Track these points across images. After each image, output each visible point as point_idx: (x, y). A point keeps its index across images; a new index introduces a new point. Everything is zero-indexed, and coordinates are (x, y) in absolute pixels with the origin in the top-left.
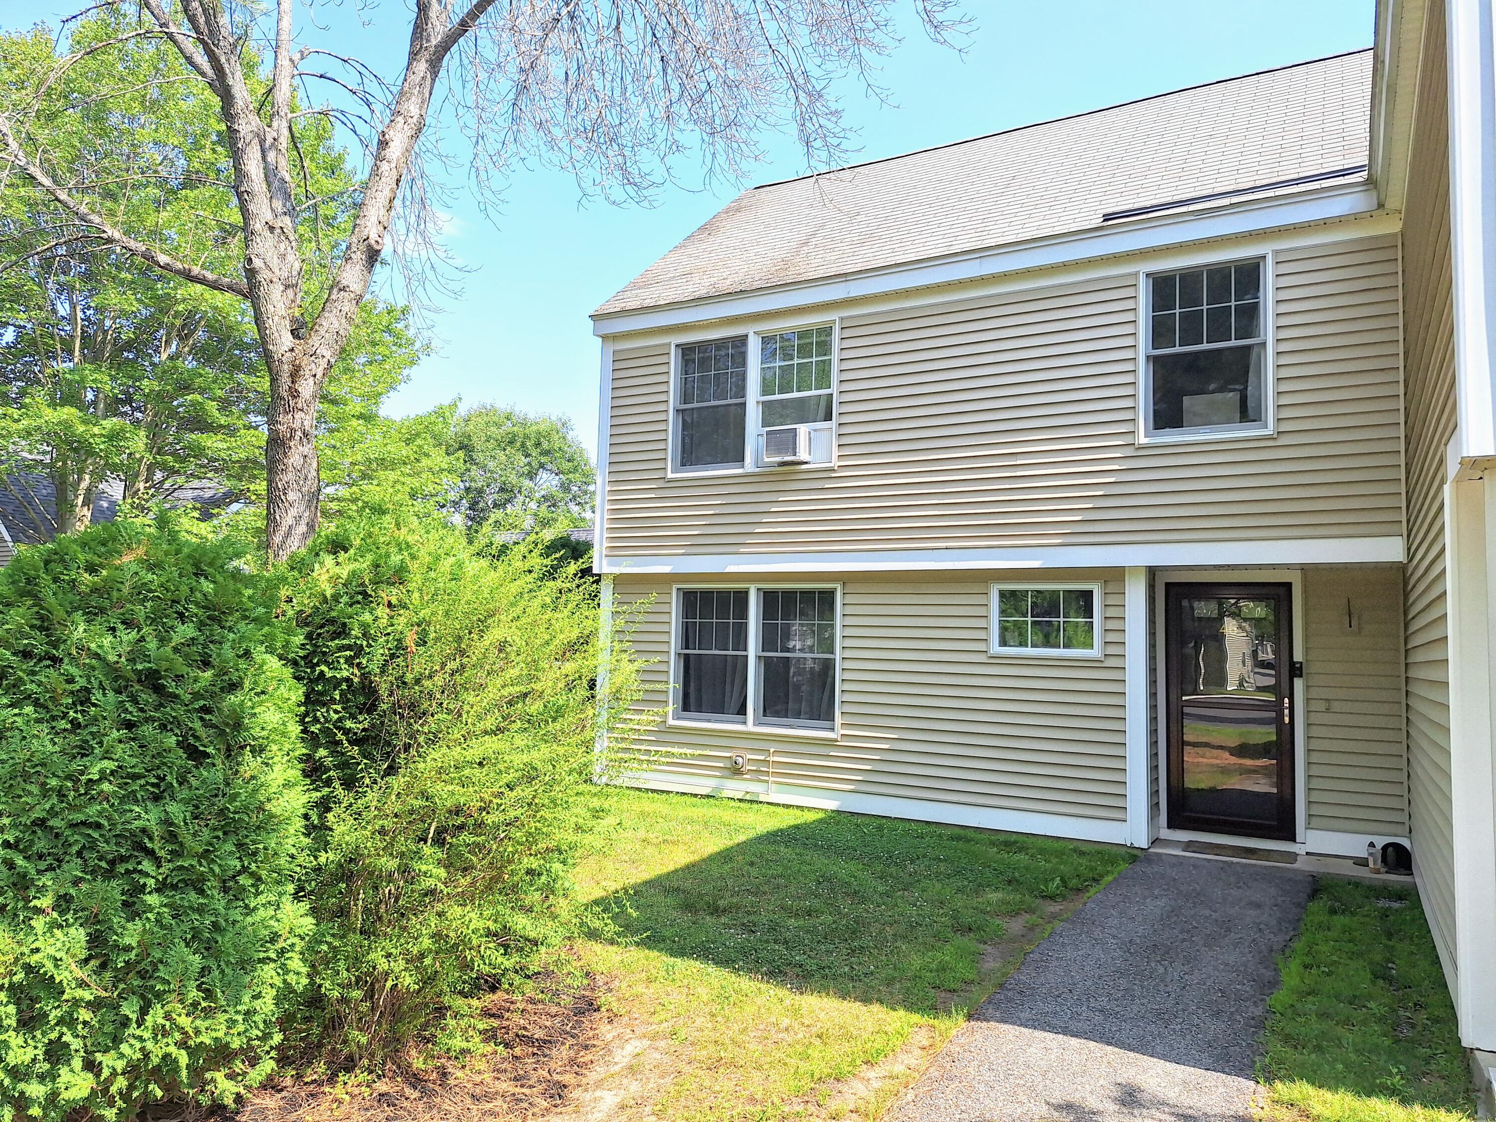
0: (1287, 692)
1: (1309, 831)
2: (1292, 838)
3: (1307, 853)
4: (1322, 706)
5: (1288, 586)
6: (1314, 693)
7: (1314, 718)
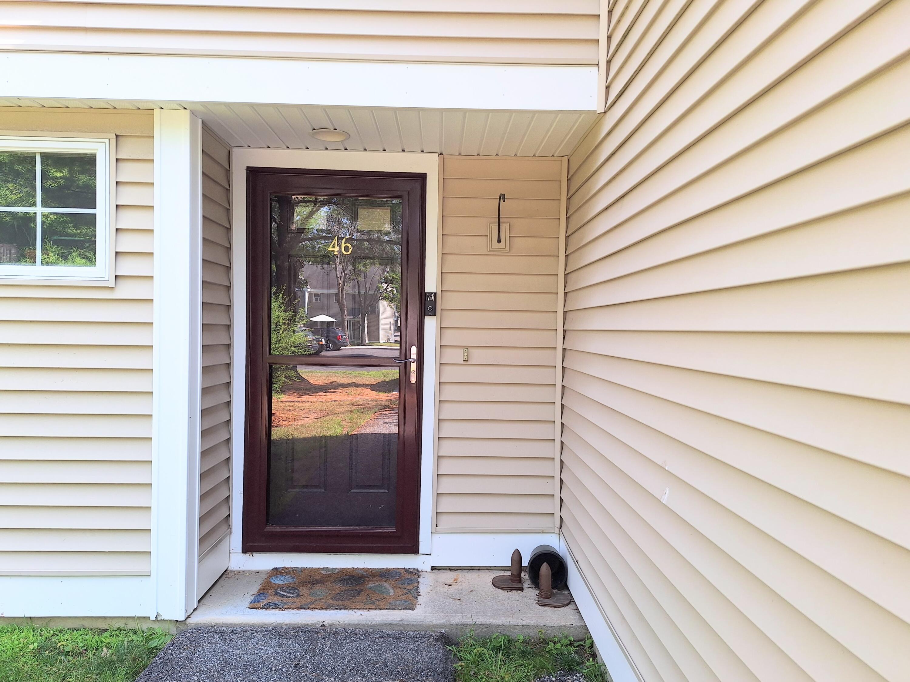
0: (415, 339)
1: (437, 537)
2: (415, 550)
3: (433, 568)
4: (457, 356)
5: (422, 178)
6: (450, 338)
7: (449, 374)
